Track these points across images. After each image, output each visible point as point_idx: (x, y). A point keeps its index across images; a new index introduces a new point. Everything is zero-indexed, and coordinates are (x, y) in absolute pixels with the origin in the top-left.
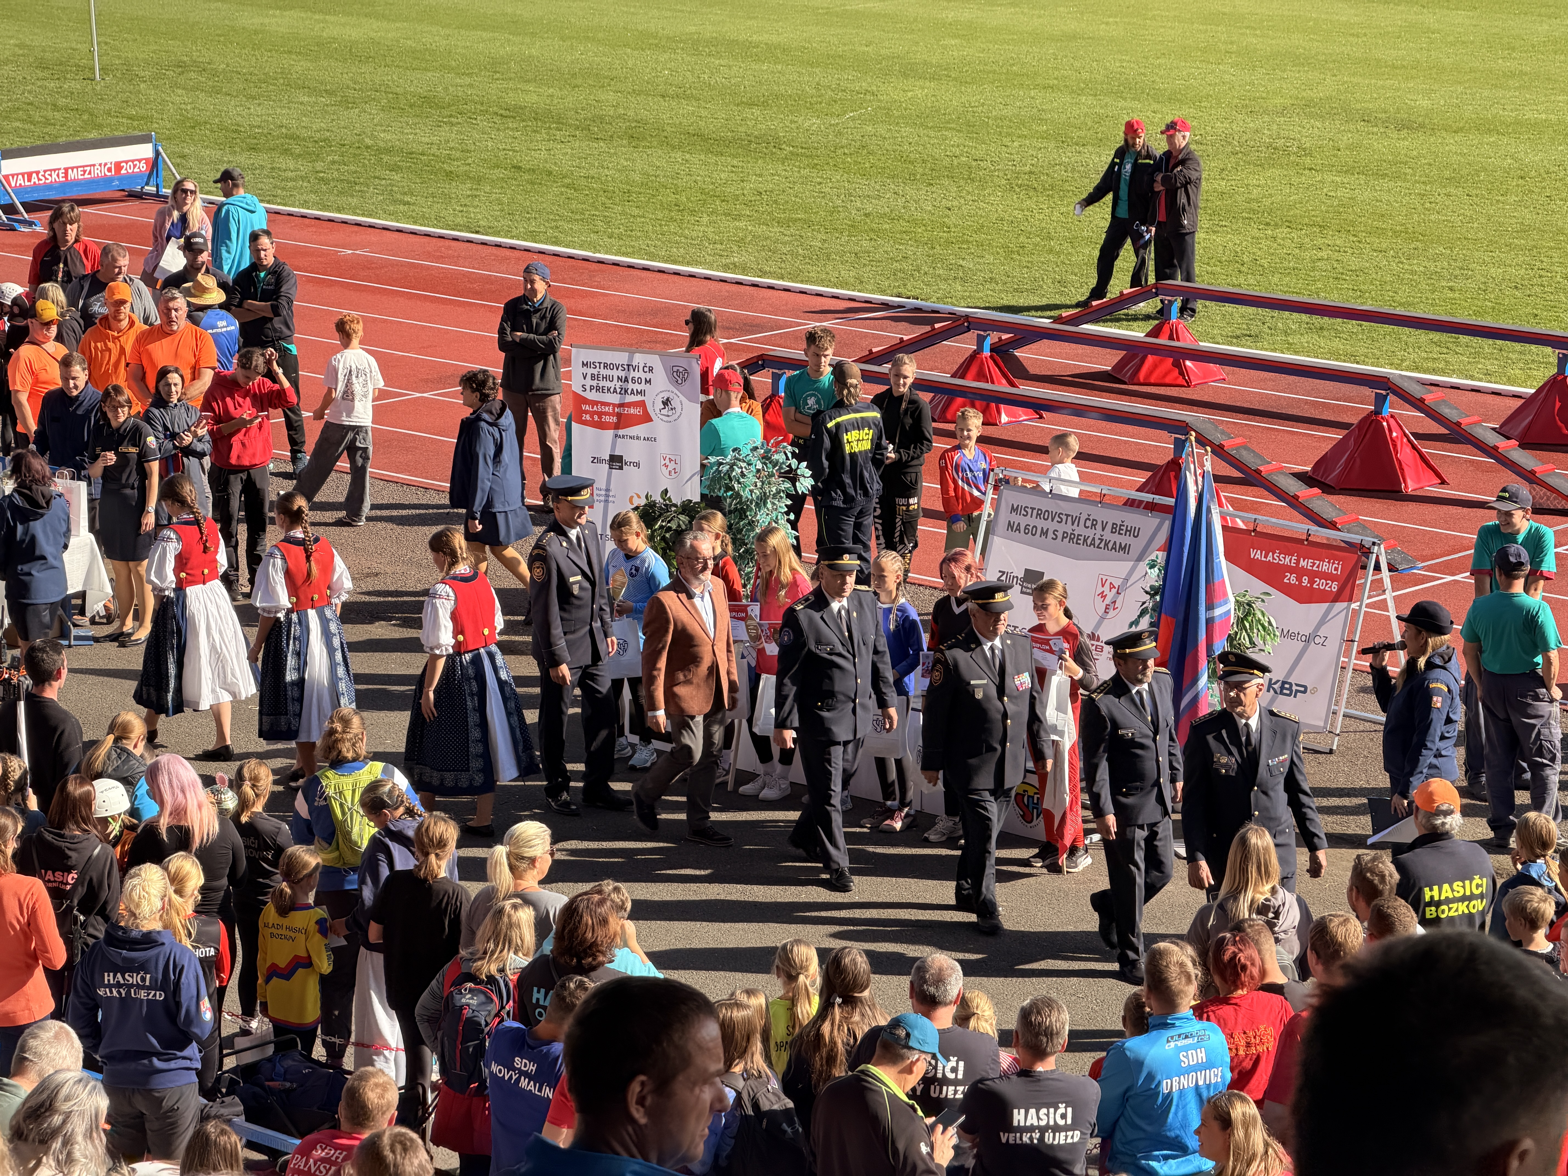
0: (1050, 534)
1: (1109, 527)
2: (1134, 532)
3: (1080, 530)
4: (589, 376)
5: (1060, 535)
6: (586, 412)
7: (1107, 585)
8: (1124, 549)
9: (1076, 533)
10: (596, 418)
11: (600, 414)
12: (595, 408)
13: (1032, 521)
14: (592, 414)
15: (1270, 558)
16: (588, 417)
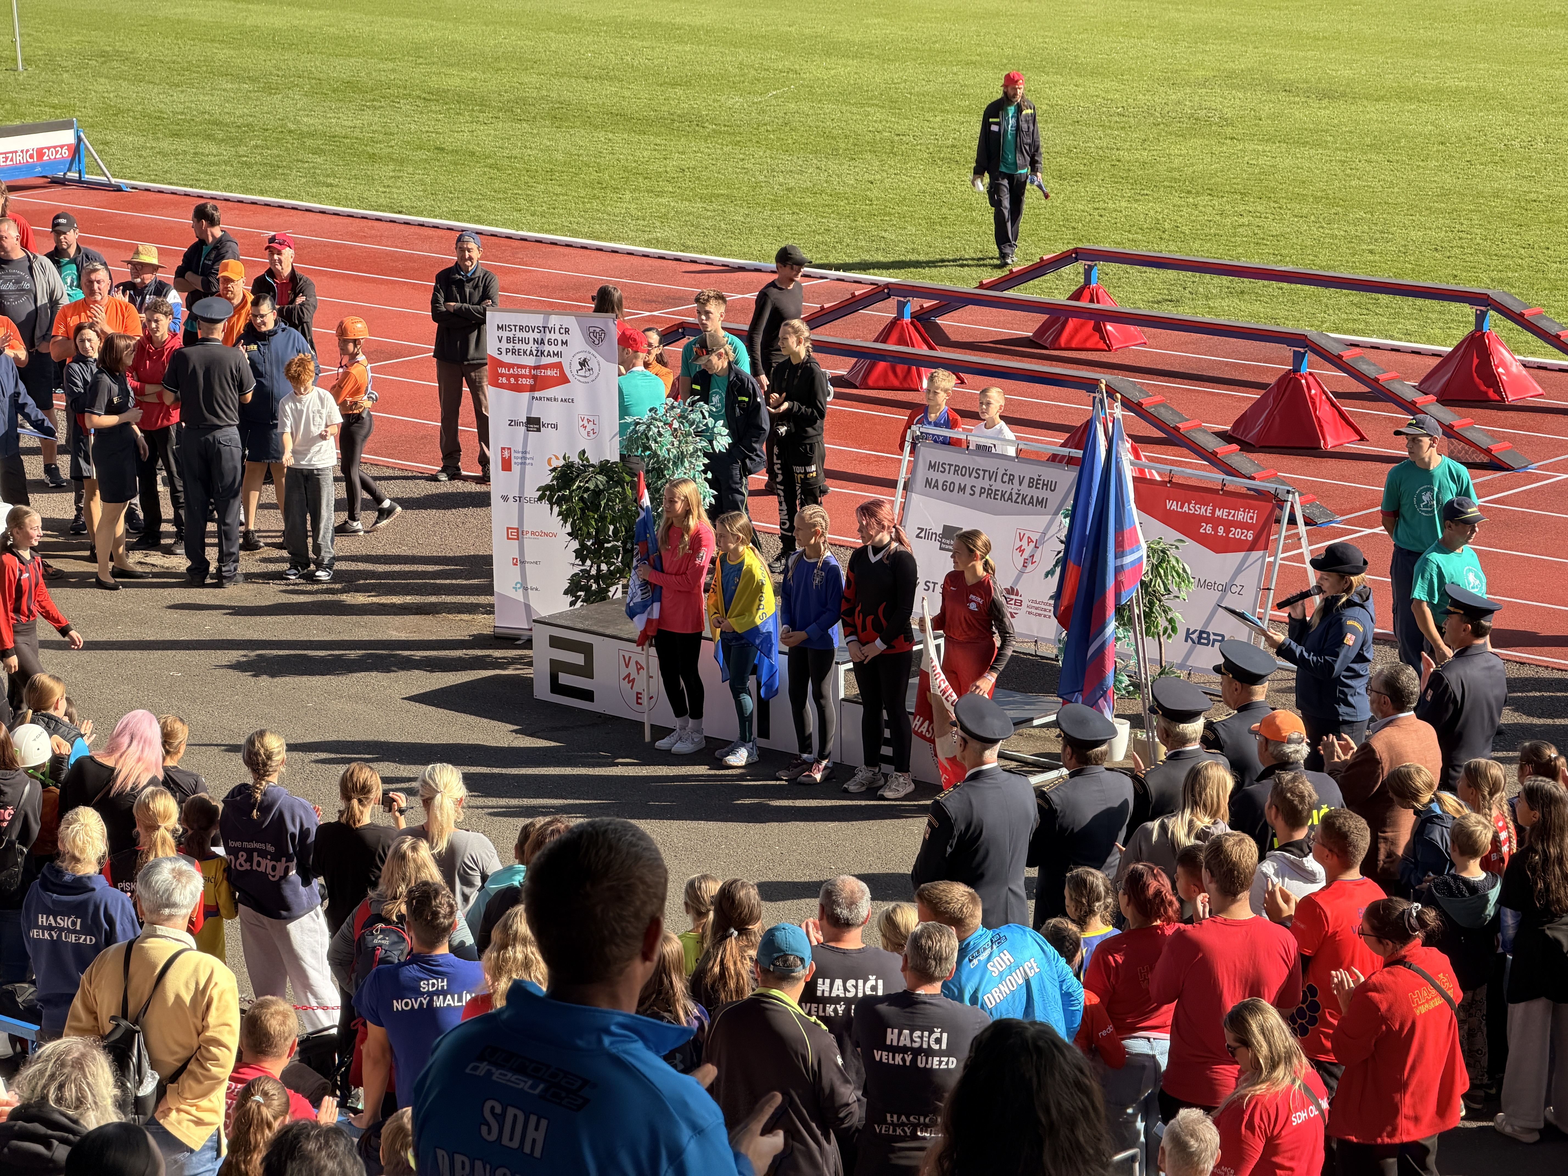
0: (968, 490)
1: (1026, 481)
2: (1050, 486)
3: (998, 485)
4: (504, 340)
5: (978, 491)
6: (502, 375)
7: (1025, 539)
8: (1041, 502)
9: (993, 488)
10: (512, 380)
11: (517, 377)
12: (511, 371)
13: (950, 477)
14: (508, 377)
15: (1186, 509)
16: (504, 380)
